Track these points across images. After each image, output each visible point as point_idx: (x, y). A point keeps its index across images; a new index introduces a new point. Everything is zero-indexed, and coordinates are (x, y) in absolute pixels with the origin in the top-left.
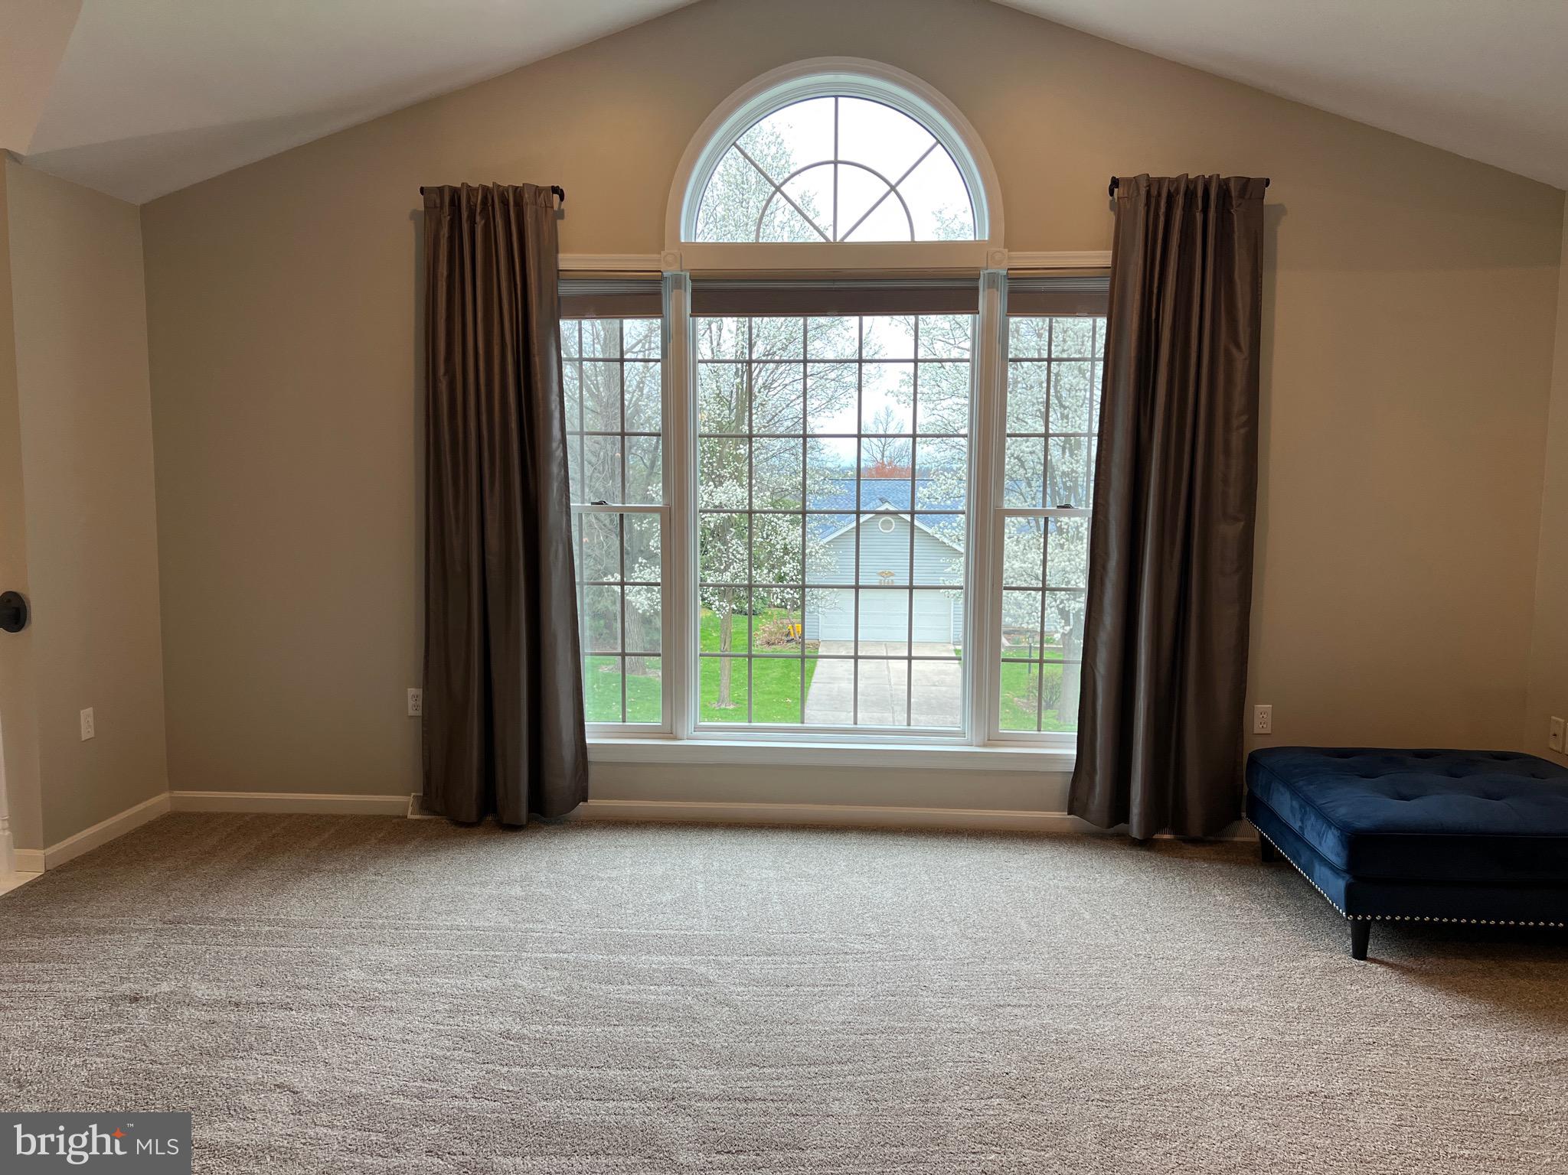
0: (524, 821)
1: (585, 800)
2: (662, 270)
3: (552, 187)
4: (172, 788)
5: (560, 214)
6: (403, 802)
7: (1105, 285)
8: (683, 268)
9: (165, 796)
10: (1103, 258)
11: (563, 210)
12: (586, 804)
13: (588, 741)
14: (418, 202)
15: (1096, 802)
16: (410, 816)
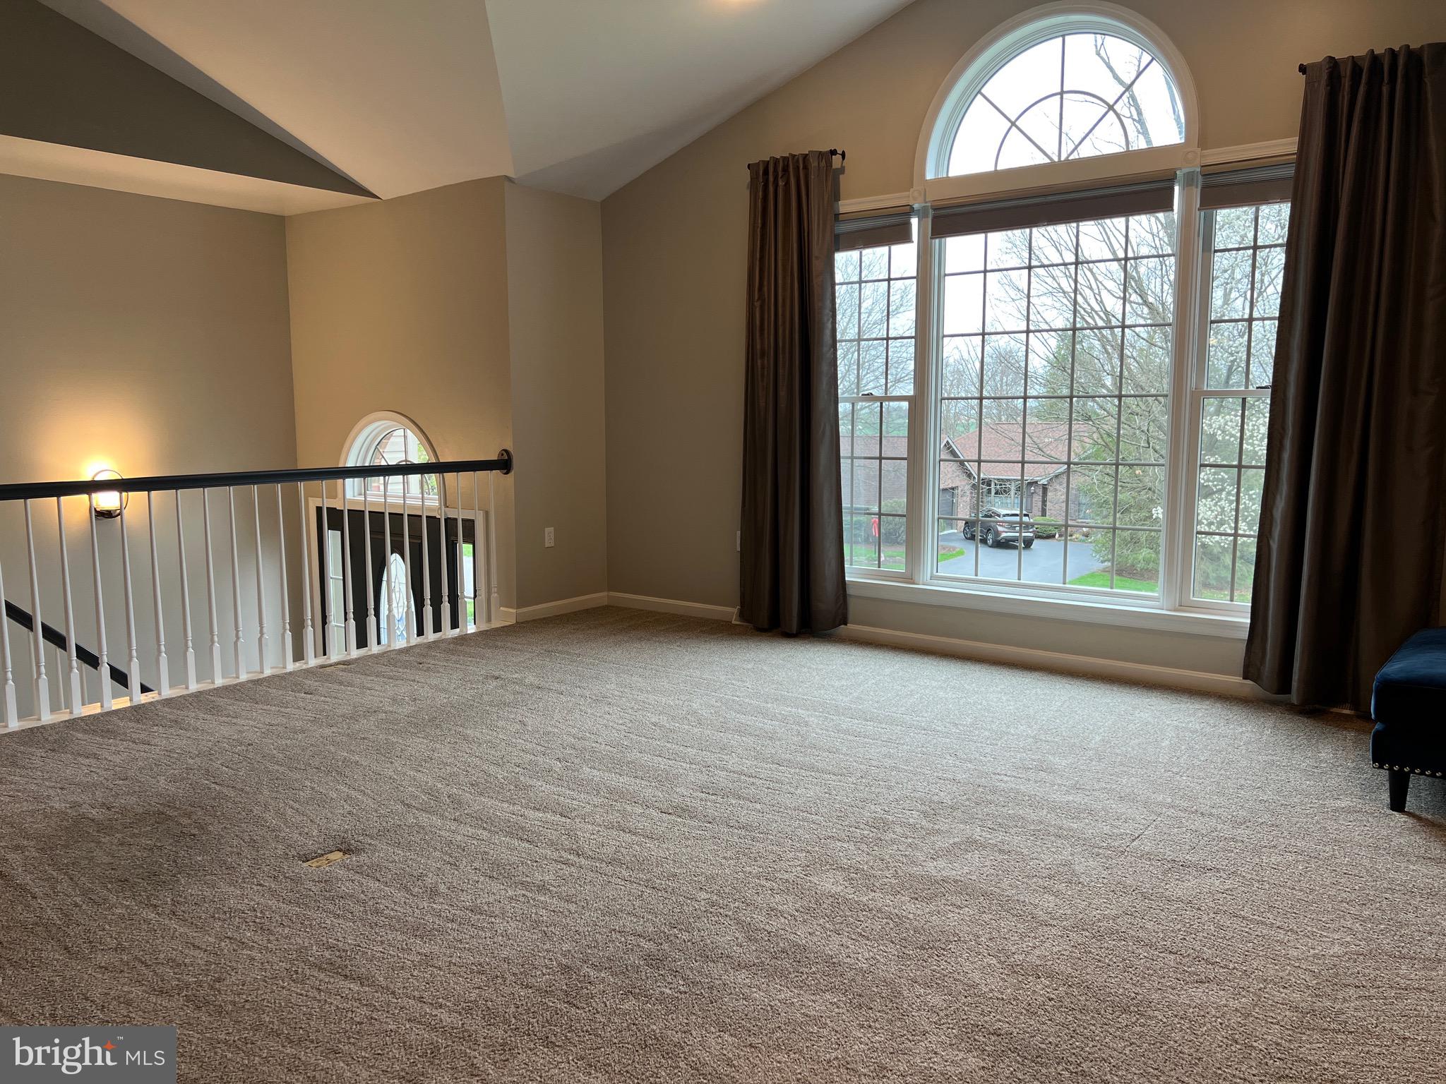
0: (794, 630)
1: (846, 624)
2: (910, 204)
3: (831, 150)
4: (609, 590)
5: (842, 170)
6: (731, 612)
7: (1291, 171)
8: (927, 200)
9: (605, 594)
10: (1288, 145)
11: (844, 167)
12: (846, 627)
13: (847, 579)
14: (746, 176)
15: (1267, 669)
16: (734, 622)
